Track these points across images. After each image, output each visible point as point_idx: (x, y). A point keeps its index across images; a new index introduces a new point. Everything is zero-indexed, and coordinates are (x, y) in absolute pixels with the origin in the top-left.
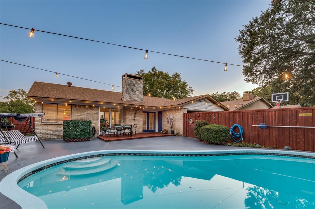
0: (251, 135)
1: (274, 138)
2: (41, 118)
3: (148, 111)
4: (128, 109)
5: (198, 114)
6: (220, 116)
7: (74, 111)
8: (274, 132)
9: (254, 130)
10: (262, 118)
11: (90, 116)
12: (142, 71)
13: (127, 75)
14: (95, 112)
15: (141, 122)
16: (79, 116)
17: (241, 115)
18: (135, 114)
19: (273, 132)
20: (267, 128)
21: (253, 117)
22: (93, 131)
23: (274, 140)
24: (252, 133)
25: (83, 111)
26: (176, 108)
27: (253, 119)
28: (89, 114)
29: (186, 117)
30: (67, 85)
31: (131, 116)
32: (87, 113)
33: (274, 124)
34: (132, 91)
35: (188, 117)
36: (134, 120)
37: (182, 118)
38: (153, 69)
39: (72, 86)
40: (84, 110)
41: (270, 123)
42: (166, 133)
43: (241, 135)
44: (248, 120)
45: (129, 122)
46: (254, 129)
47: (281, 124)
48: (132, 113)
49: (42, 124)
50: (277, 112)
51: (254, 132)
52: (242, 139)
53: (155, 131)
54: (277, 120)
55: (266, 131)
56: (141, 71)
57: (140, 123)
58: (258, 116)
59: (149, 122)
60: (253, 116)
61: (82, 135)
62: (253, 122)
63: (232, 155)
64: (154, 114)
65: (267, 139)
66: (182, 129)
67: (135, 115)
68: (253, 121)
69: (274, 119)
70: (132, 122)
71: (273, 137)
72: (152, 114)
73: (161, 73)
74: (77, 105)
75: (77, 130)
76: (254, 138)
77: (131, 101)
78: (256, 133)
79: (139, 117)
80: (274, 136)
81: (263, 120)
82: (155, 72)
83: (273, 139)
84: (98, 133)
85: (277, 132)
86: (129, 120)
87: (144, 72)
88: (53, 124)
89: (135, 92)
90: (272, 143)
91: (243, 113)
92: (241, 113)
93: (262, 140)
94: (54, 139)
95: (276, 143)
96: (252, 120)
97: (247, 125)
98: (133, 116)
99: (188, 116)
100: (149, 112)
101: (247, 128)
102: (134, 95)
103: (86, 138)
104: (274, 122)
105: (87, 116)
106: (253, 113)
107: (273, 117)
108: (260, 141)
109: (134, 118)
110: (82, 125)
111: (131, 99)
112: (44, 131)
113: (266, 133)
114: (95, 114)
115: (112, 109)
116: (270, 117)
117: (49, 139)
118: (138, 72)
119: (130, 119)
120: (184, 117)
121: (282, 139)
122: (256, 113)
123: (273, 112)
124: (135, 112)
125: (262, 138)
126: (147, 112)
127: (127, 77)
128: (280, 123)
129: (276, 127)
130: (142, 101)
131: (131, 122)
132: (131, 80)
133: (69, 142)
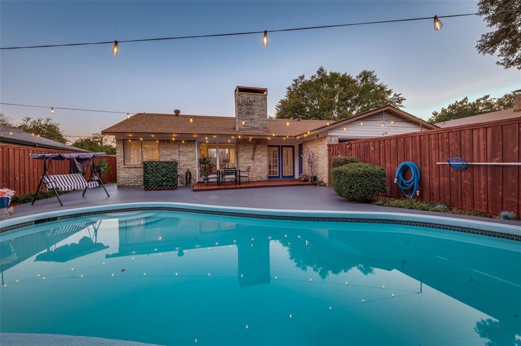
0: (435, 184)
1: (482, 192)
2: (123, 160)
3: (281, 145)
4: (242, 143)
5: (348, 144)
6: (381, 146)
7: (162, 148)
8: (482, 178)
9: (441, 174)
10: (457, 146)
11: (184, 155)
12: (302, 78)
13: (239, 88)
14: (191, 149)
15: (264, 162)
16: (168, 155)
17: (418, 142)
18: (255, 149)
19: (479, 176)
20: (466, 169)
21: (440, 143)
22: (188, 177)
23: (483, 196)
24: (438, 180)
25: (173, 148)
26: (319, 137)
27: (440, 151)
28: (182, 152)
29: (332, 151)
30: (174, 114)
31: (248, 153)
32: (179, 152)
33: (482, 158)
34: (248, 114)
35: (334, 152)
36: (253, 159)
37: (326, 153)
38: (321, 71)
39: (180, 114)
40: (175, 147)
41: (475, 157)
42: (305, 181)
43: (414, 184)
44: (430, 152)
45: (244, 163)
46: (441, 171)
47: (497, 159)
48: (248, 149)
49: (124, 166)
50: (489, 130)
51: (442, 178)
52: (416, 193)
53: (293, 176)
54: (489, 150)
55: (465, 175)
56: (299, 77)
57: (263, 165)
58: (451, 142)
59: (282, 163)
60: (440, 141)
61: (164, 181)
62: (441, 157)
63: (344, 221)
64: (292, 148)
65: (466, 193)
66: (327, 174)
67: (254, 152)
68: (440, 153)
69: (482, 147)
70: (249, 163)
71: (480, 189)
72: (287, 148)
73: (335, 76)
74: (164, 140)
75: (156, 174)
76: (442, 191)
77: (247, 129)
78: (446, 179)
79: (259, 154)
80: (482, 187)
81: (459, 151)
82: (324, 75)
83: (480, 194)
84: (196, 180)
85: (489, 178)
86: (244, 160)
87: (305, 79)
88: (137, 166)
89: (253, 115)
90: (478, 202)
91: (422, 137)
92: (418, 138)
93: (458, 196)
94: (139, 186)
95: (485, 203)
96: (437, 151)
97: (428, 163)
98: (250, 154)
99: (334, 150)
100: (283, 146)
101: (428, 169)
102: (252, 119)
103: (170, 186)
104: (482, 154)
105: (179, 155)
106: (440, 135)
107: (482, 142)
108: (452, 198)
109: (253, 156)
110: (163, 167)
111: (247, 126)
112: (127, 175)
113: (465, 179)
114: (190, 152)
115: (219, 143)
116: (475, 143)
117: (133, 186)
118: (296, 81)
119: (247, 158)
120: (329, 150)
121: (501, 193)
122: (445, 134)
123: (481, 132)
124: (253, 146)
125: (458, 191)
126: (279, 146)
127: (239, 91)
128: (495, 157)
129: (487, 165)
130: (266, 128)
131: (247, 163)
132: (245, 95)
133: (155, 190)
